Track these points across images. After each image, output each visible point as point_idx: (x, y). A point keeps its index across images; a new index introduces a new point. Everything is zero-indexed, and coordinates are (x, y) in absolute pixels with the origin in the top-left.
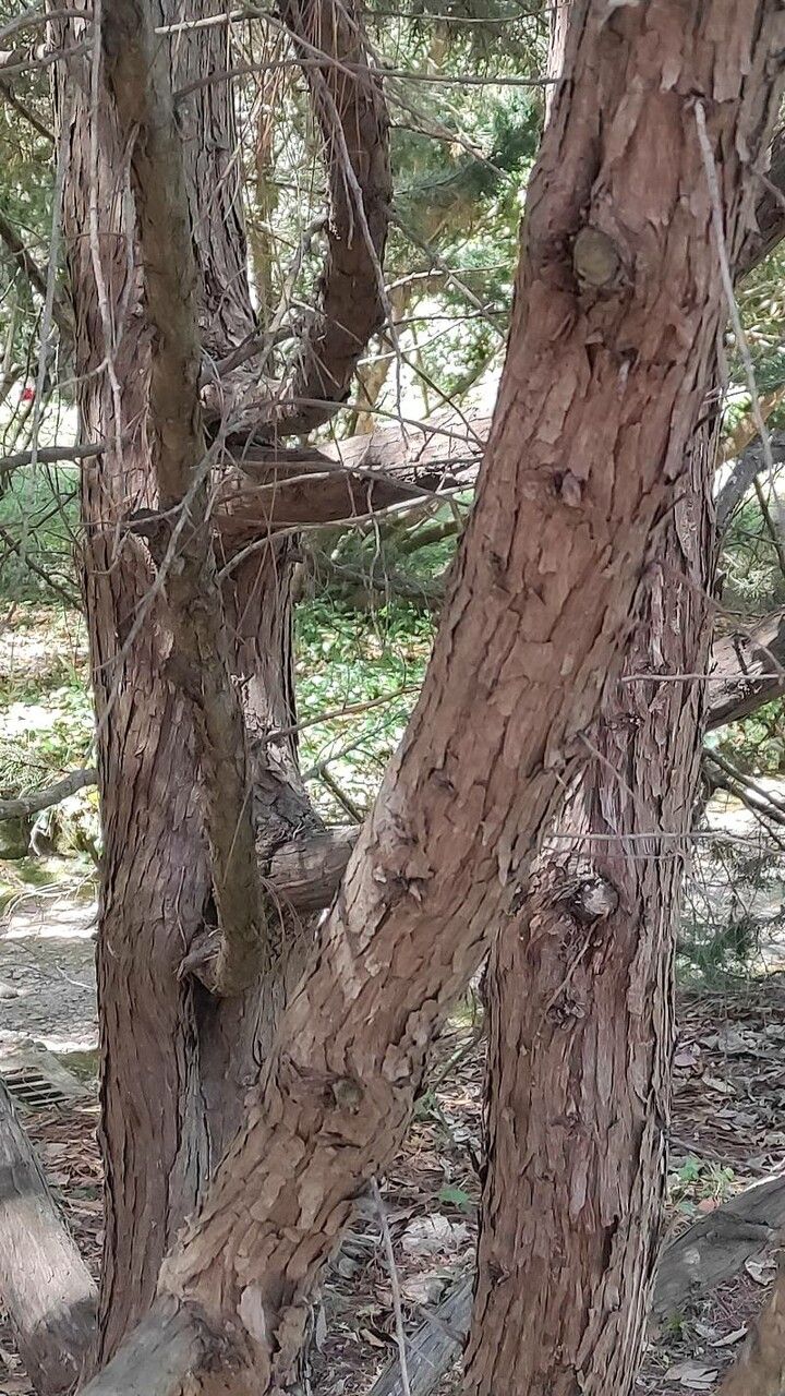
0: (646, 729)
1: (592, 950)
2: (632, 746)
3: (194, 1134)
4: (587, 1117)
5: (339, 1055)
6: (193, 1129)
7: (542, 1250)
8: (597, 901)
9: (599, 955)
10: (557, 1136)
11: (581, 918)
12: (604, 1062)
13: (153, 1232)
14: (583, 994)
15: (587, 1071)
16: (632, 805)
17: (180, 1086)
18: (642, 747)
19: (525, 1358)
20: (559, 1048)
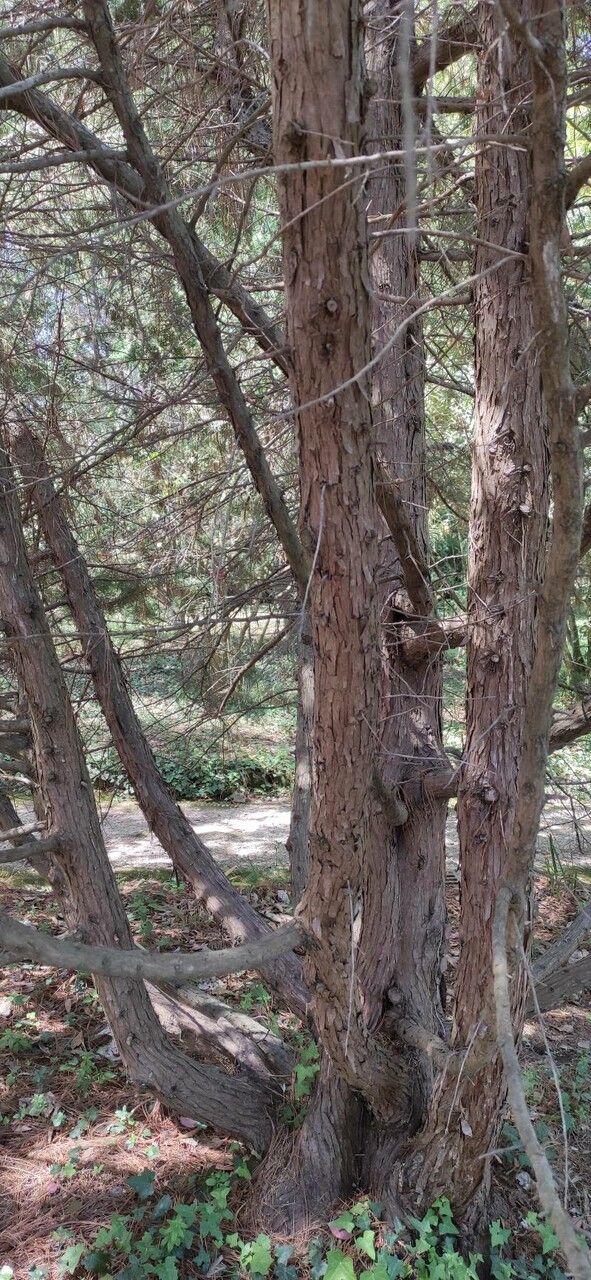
0: (509, 729)
1: (490, 815)
2: (503, 736)
3: (393, 880)
4: (490, 880)
5: (319, 829)
6: (392, 878)
7: (476, 934)
8: (491, 796)
9: (493, 818)
10: (480, 888)
11: (485, 802)
12: (497, 861)
13: (376, 915)
14: (488, 832)
15: (490, 863)
16: (504, 759)
17: (387, 860)
18: (508, 737)
19: (474, 978)
20: (479, 853)
